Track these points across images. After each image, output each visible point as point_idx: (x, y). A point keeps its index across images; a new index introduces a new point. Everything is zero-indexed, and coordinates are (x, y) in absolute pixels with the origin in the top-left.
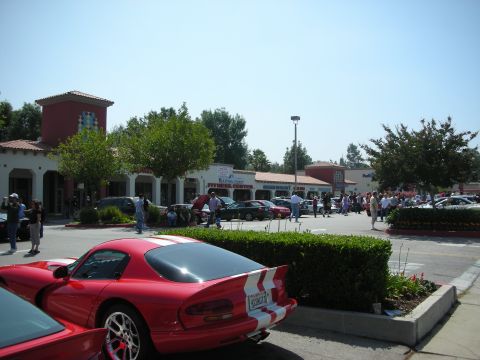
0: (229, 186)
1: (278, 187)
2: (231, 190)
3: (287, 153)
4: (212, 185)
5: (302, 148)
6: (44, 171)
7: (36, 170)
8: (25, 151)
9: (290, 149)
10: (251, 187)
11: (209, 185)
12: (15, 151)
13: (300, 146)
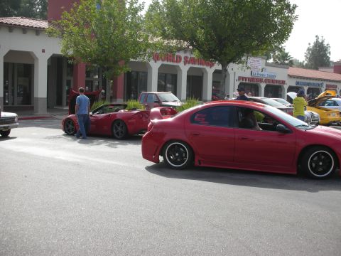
0: (261, 81)
1: (309, 84)
2: (263, 86)
3: (309, 49)
4: (243, 78)
5: (325, 44)
6: (48, 55)
7: (38, 54)
8: (38, 31)
9: (312, 45)
10: (283, 82)
11: (239, 78)
12: (25, 29)
13: (323, 41)
